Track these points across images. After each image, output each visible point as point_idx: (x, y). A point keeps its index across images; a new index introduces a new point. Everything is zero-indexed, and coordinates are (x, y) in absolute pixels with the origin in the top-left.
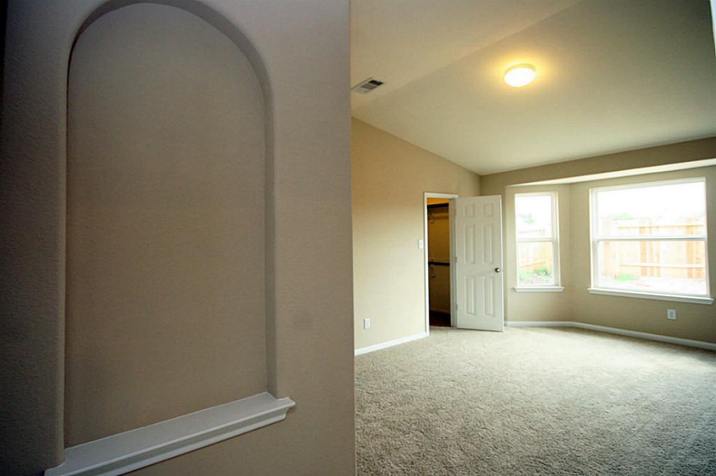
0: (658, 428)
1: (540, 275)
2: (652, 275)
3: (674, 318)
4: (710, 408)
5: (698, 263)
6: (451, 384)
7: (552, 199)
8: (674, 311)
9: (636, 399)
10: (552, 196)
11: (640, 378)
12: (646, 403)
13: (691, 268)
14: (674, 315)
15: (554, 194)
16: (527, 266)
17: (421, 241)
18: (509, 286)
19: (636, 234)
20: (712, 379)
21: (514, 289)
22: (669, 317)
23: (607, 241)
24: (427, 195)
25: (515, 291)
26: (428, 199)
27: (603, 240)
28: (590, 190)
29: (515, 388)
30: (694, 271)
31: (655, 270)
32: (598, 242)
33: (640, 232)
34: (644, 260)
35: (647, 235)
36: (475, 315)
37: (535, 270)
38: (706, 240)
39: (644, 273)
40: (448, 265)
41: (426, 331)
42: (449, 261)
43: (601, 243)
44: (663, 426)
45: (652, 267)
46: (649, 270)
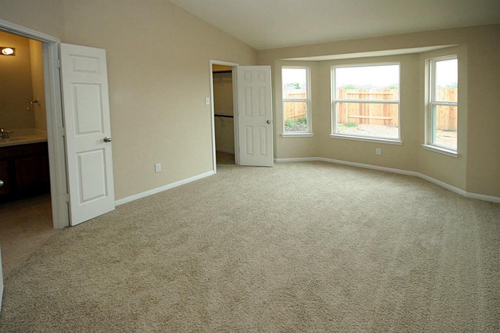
0: (374, 243)
1: (302, 123)
2: (365, 123)
3: (380, 154)
4: (405, 221)
5: (389, 116)
6: (225, 218)
7: (306, 71)
8: (380, 149)
9: (359, 218)
10: (307, 69)
11: (361, 199)
12: (365, 221)
13: (385, 120)
14: (380, 152)
15: (308, 68)
16: (294, 117)
17: (208, 99)
18: (278, 133)
19: (357, 98)
20: (403, 196)
21: (281, 135)
22: (377, 153)
23: (341, 102)
24: (212, 62)
25: (282, 137)
26: (213, 65)
27: (338, 102)
28: (331, 66)
29: (275, 217)
30: (387, 121)
31: (367, 120)
32: (336, 103)
33: (359, 97)
34: (361, 114)
35: (363, 99)
36: (253, 155)
37: (299, 119)
38: (399, 103)
39: (361, 123)
40: (233, 117)
41: (213, 169)
42: (233, 114)
43: (338, 104)
44: (377, 241)
45: (365, 119)
46: (363, 121)
